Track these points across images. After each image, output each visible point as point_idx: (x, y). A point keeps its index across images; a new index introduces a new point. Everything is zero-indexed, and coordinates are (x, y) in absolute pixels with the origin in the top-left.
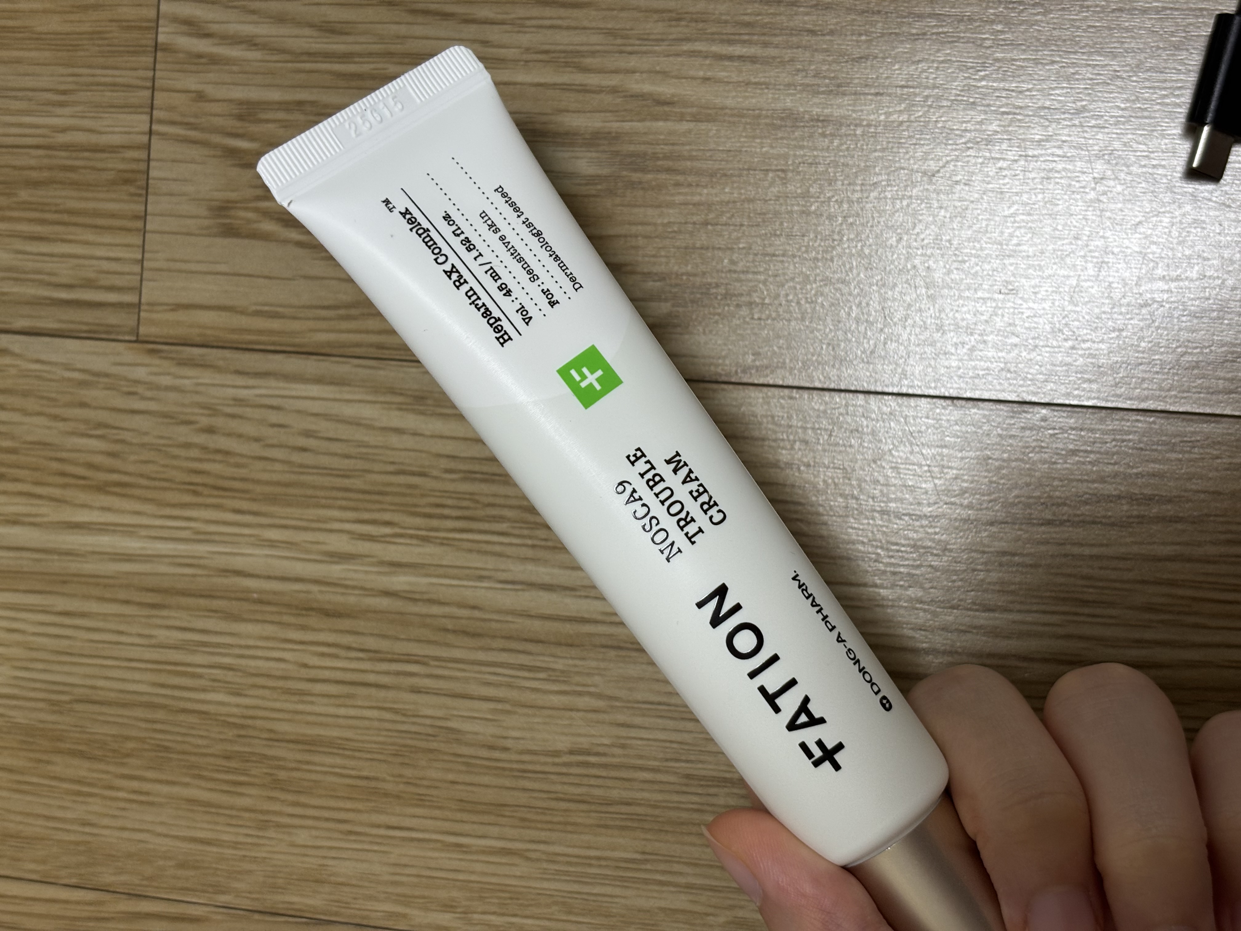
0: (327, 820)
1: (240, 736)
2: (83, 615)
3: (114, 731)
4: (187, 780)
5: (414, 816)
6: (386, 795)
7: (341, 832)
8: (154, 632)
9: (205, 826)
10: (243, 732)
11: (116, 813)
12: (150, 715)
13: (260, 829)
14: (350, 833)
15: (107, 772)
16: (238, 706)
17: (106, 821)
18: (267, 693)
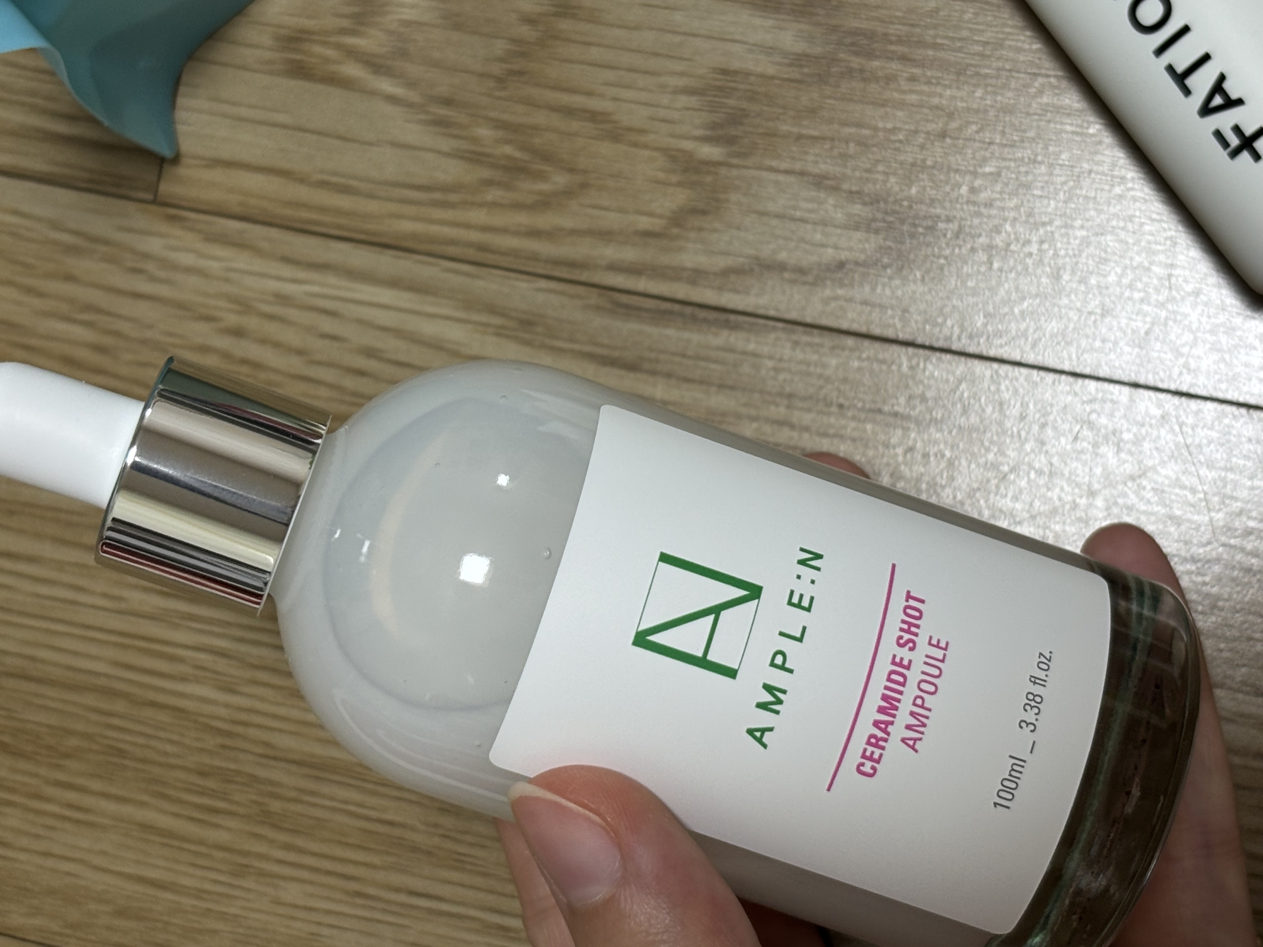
0: (328, 873)
1: (223, 747)
3: (53, 720)
4: (145, 798)
5: (449, 883)
6: (414, 849)
7: (347, 893)
9: (162, 863)
10: (228, 742)
11: (41, 832)
12: (104, 705)
13: (234, 874)
14: (359, 894)
15: (36, 776)
16: (227, 706)
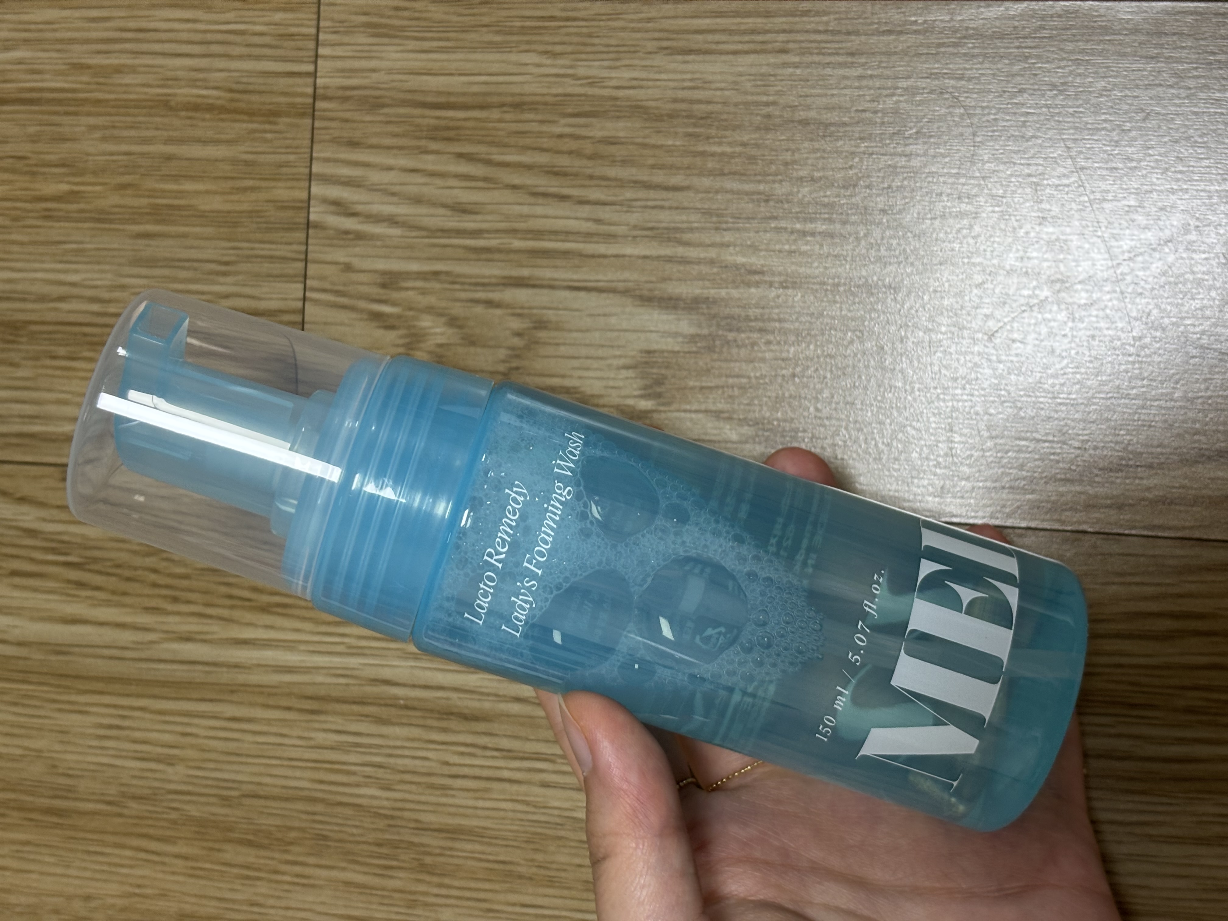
2: (250, 720)
8: (313, 735)
17: (271, 902)
18: (413, 788)
